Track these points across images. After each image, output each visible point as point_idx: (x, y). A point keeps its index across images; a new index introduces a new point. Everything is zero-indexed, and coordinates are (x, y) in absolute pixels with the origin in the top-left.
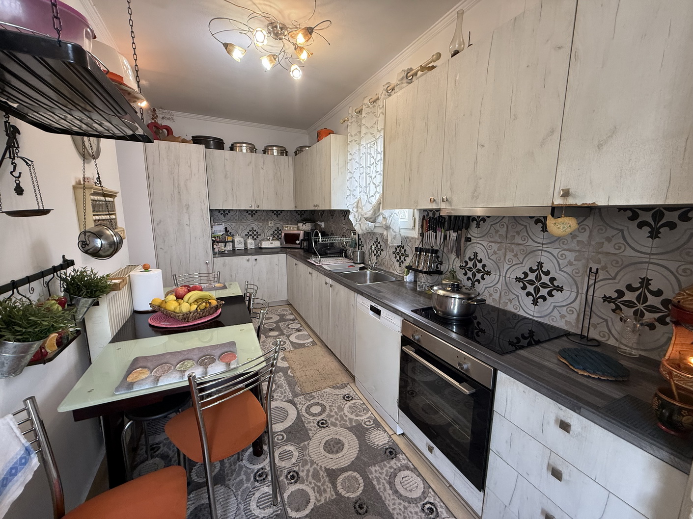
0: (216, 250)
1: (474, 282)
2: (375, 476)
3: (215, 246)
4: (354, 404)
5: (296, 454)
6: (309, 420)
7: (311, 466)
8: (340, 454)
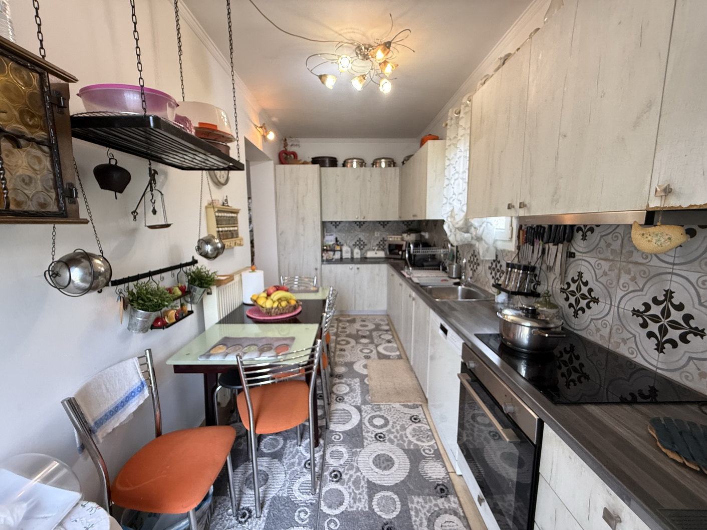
0: (324, 258)
1: (578, 311)
2: (415, 508)
3: (324, 255)
4: (419, 427)
5: (346, 456)
6: (368, 430)
7: (355, 473)
8: (387, 471)
